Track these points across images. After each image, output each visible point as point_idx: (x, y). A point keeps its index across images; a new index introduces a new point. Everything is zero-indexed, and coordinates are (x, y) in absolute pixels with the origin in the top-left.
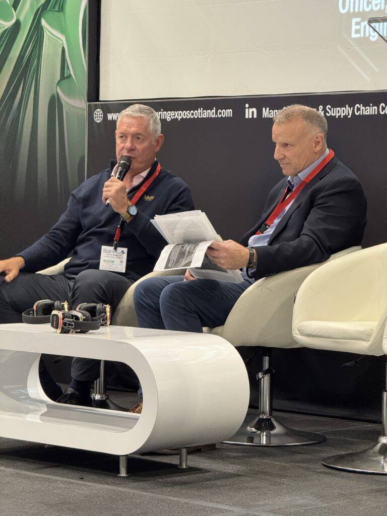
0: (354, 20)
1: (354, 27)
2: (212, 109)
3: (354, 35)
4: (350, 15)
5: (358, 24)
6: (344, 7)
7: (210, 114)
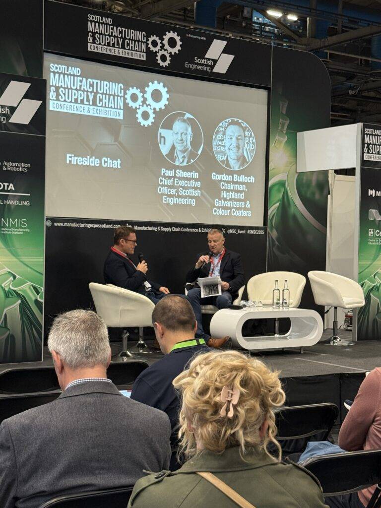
0: (164, 197)
1: (164, 199)
2: (111, 224)
3: (164, 202)
4: (162, 195)
5: (165, 198)
6: (160, 191)
7: (110, 226)
